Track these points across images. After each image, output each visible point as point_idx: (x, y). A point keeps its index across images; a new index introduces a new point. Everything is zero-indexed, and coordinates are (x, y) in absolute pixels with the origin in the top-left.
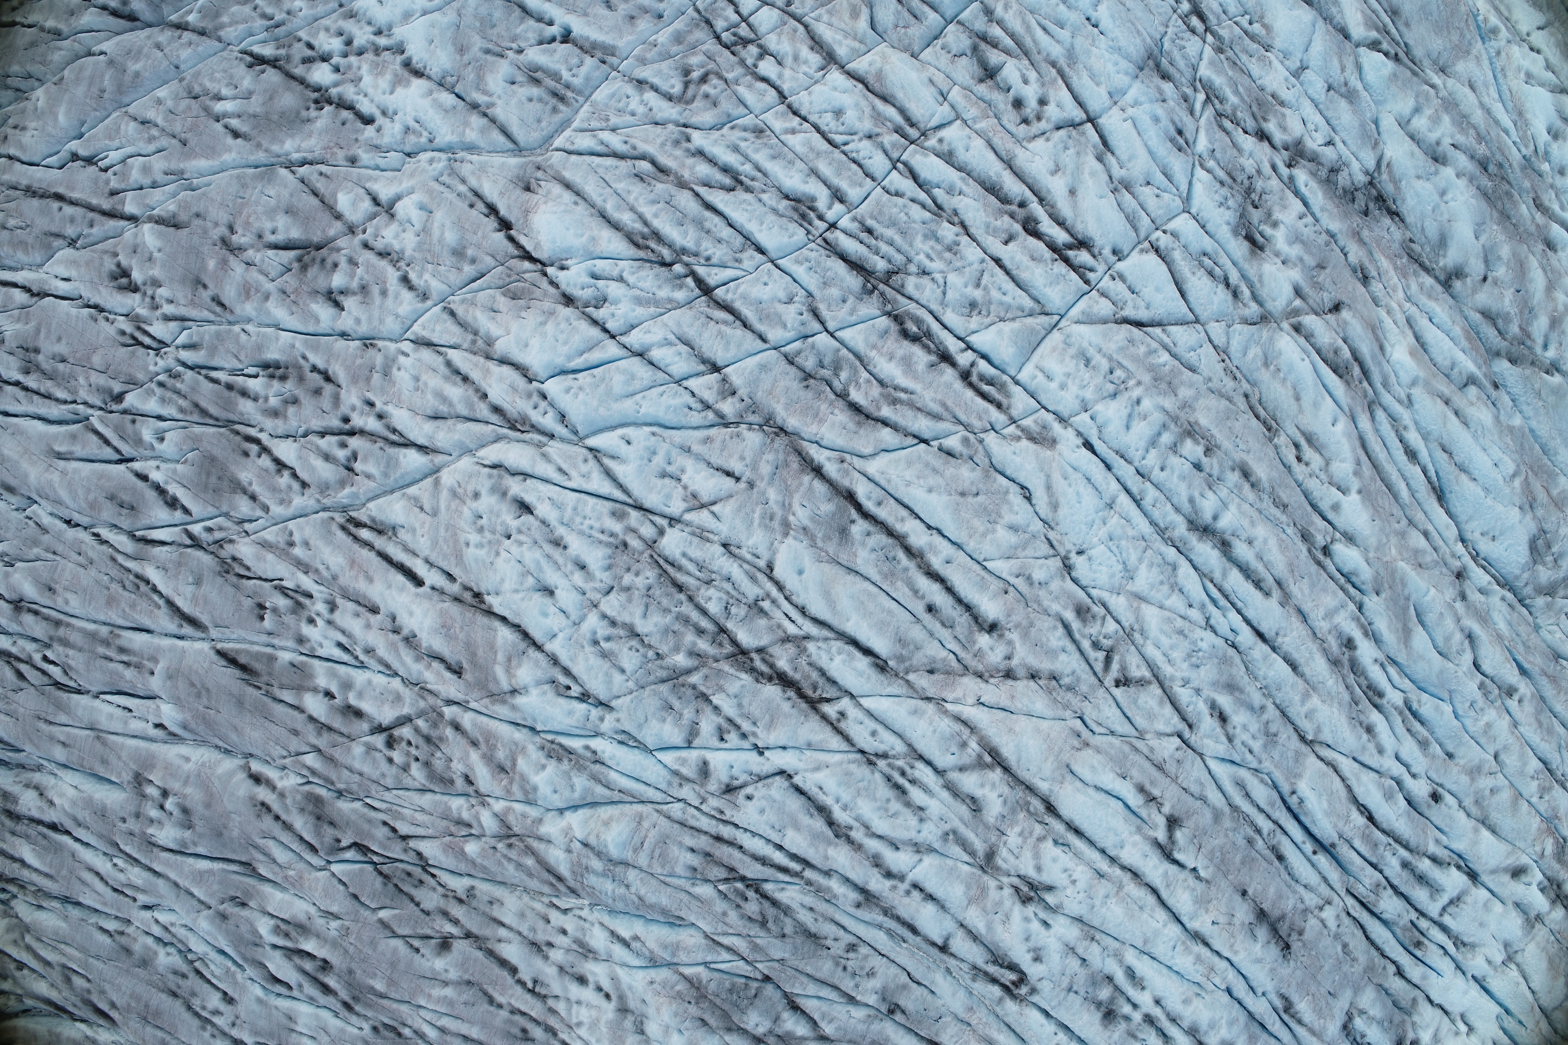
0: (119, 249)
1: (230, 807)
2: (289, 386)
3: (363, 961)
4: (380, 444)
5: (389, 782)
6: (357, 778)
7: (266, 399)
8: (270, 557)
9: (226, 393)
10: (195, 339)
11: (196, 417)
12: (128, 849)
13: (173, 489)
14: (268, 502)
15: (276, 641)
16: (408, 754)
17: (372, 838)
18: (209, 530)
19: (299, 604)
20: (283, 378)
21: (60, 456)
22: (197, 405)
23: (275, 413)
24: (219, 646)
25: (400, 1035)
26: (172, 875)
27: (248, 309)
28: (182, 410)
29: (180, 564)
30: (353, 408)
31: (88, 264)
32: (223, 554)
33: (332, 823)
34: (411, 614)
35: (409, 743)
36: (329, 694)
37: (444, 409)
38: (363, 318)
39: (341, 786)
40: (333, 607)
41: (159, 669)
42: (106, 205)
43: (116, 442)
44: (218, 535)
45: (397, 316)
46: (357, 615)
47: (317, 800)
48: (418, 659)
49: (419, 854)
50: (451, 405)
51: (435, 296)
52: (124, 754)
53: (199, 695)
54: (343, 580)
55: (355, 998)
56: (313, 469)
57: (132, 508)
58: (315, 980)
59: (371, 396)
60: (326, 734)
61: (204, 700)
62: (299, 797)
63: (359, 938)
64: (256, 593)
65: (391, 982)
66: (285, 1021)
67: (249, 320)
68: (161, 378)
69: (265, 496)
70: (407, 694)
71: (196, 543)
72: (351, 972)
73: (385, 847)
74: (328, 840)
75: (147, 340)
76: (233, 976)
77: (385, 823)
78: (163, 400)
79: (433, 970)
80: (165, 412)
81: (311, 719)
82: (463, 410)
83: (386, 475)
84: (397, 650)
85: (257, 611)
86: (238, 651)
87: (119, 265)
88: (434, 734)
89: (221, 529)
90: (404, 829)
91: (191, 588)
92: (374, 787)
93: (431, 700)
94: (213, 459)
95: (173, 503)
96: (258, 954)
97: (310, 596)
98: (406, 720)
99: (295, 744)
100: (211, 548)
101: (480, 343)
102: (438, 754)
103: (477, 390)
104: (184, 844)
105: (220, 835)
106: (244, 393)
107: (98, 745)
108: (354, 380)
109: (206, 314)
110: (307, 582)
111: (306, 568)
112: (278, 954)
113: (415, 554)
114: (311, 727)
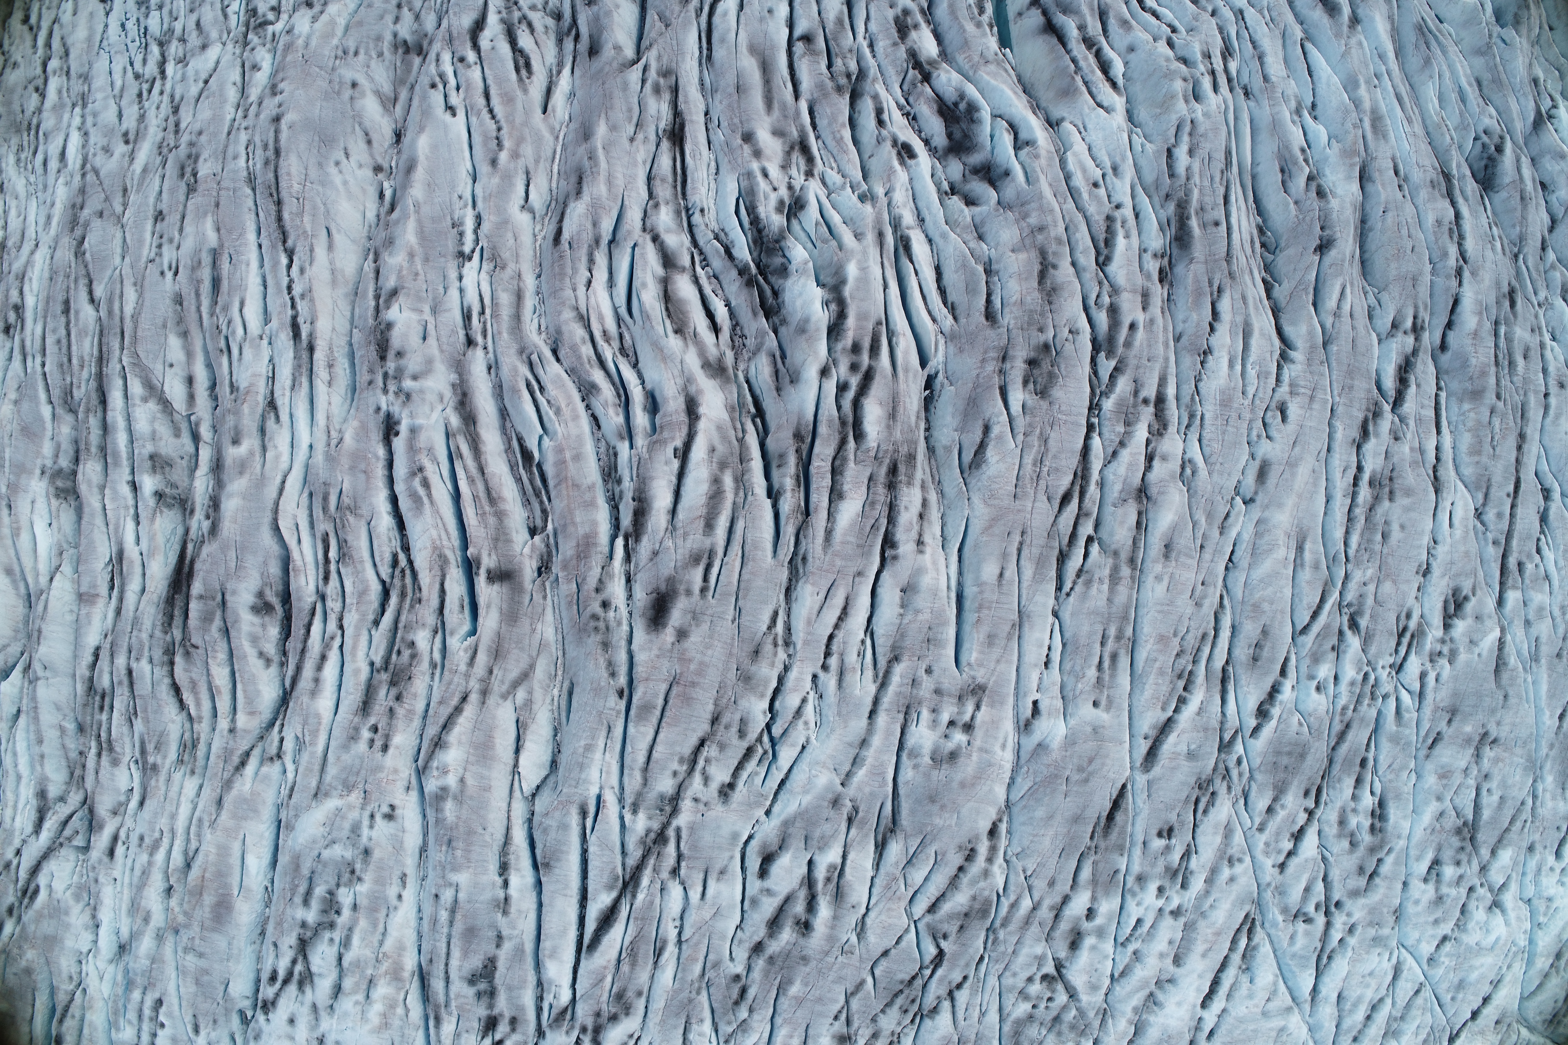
0: (1479, 593)
1: (964, 811)
2: (1366, 838)
3: (820, 972)
4: (1319, 946)
5: (1008, 981)
6: (1010, 950)
7: (1354, 810)
8: (1218, 839)
9: (1358, 761)
10: (1406, 716)
11: (1337, 727)
12: (896, 679)
13: (1276, 711)
14: (1267, 832)
15: (1137, 851)
16: (1039, 998)
17: (951, 969)
18: (1239, 762)
19: (1175, 873)
20: (1372, 828)
21: (1300, 549)
22: (1348, 726)
23: (1342, 822)
24: (1129, 787)
25: (737, 1003)
26: (876, 741)
27: (1431, 780)
28: (1345, 708)
29: (1206, 730)
30: (1349, 915)
31: (1467, 554)
32: (1218, 781)
33: (962, 927)
34: (1179, 1004)
35: (1050, 999)
36: (1090, 914)
37: (1348, 1006)
38: (1419, 908)
39: (1001, 934)
40: (1176, 913)
41: (1102, 716)
42: (1512, 562)
43: (1316, 628)
44: (1234, 773)
45: (1419, 941)
46: (1170, 942)
47: (984, 912)
48: (1135, 1010)
49: (935, 1010)
50: (1350, 1011)
51: (1430, 973)
52: (1002, 667)
53: (1081, 769)
54: (1202, 924)
55: (771, 960)
56: (1297, 878)
57: (1255, 659)
58: (781, 910)
59: (1359, 930)
60: (1052, 915)
61: (1075, 777)
62: (986, 893)
63: (844, 966)
64: (1182, 823)
65: (800, 1002)
66: (718, 866)
67: (1419, 777)
68: (1372, 677)
69: (1272, 826)
70: (1100, 997)
71: (1225, 747)
72: (805, 959)
73: (941, 980)
74: (945, 927)
75: (1403, 650)
76: (759, 804)
77: (965, 978)
78: (1352, 683)
79: (819, 1036)
80: (1343, 687)
81: (1066, 899)
82: (1347, 1023)
83: (1294, 956)
84: (1142, 988)
85: (1166, 827)
86: (1126, 809)
87: (1466, 598)
88: (1065, 1028)
89: (1240, 775)
90: (962, 997)
91: (1185, 749)
92: (1003, 966)
93: (1096, 1023)
94: (1302, 756)
95: (1262, 713)
96: (797, 843)
97: (1184, 886)
98: (1072, 994)
99: (1040, 885)
100: (1221, 766)
101: (1395, 1025)
102: (1044, 1032)
103: (1359, 1032)
104: (914, 754)
105: (932, 800)
106: (1359, 781)
107: (1007, 628)
108: (1372, 911)
109: (1426, 725)
110: (1197, 884)
111: (1209, 881)
112: (805, 869)
113: (1229, 996)
114: (1058, 899)
